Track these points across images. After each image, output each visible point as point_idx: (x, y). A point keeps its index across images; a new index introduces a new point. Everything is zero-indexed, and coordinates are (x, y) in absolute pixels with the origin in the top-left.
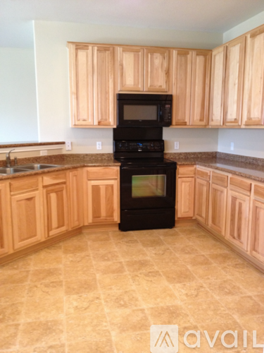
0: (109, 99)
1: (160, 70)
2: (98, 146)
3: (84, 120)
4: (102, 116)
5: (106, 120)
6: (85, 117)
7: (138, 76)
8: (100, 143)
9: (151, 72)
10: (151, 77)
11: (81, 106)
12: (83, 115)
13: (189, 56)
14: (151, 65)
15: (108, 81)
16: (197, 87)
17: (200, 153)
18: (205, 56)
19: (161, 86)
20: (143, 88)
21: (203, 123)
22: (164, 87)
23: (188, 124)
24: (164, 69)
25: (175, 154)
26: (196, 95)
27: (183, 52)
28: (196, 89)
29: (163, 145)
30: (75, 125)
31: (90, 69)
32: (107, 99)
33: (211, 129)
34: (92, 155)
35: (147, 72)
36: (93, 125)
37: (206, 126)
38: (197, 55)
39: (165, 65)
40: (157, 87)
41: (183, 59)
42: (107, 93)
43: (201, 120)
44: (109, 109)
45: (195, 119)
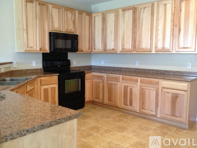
0: (45, 35)
1: (71, 20)
2: (33, 64)
3: (31, 47)
4: (42, 46)
5: (44, 47)
6: (32, 46)
7: (61, 23)
8: (35, 62)
9: (67, 21)
10: (66, 24)
11: (29, 38)
12: (31, 44)
13: (83, 15)
14: (66, 17)
15: (45, 24)
16: (87, 31)
17: (85, 66)
18: (89, 16)
19: (71, 30)
20: (63, 29)
21: (90, 51)
22: (73, 30)
23: (84, 51)
24: (73, 20)
25: (74, 67)
26: (87, 36)
27: (81, 12)
28: (87, 33)
29: (70, 63)
30: (26, 51)
31: (35, 15)
32: (44, 35)
33: (94, 53)
34: (31, 70)
35: (65, 21)
36: (37, 51)
37: (91, 52)
38: (86, 15)
39: (73, 18)
40: (70, 30)
41: (81, 16)
42: (44, 31)
43: (89, 49)
44: (46, 41)
45: (86, 48)
